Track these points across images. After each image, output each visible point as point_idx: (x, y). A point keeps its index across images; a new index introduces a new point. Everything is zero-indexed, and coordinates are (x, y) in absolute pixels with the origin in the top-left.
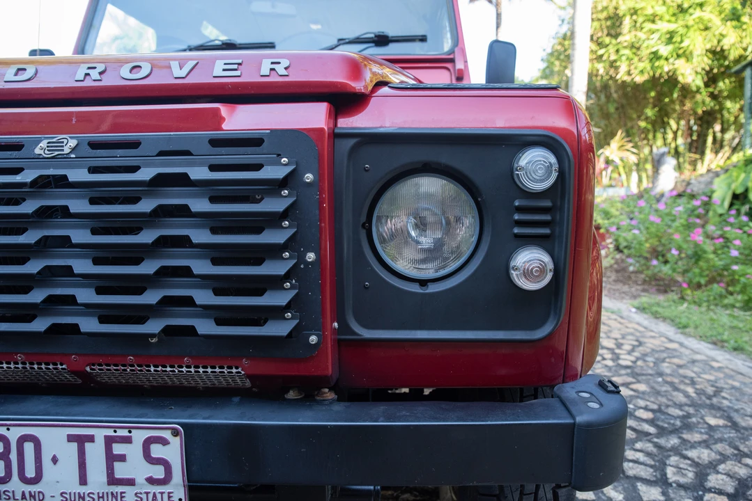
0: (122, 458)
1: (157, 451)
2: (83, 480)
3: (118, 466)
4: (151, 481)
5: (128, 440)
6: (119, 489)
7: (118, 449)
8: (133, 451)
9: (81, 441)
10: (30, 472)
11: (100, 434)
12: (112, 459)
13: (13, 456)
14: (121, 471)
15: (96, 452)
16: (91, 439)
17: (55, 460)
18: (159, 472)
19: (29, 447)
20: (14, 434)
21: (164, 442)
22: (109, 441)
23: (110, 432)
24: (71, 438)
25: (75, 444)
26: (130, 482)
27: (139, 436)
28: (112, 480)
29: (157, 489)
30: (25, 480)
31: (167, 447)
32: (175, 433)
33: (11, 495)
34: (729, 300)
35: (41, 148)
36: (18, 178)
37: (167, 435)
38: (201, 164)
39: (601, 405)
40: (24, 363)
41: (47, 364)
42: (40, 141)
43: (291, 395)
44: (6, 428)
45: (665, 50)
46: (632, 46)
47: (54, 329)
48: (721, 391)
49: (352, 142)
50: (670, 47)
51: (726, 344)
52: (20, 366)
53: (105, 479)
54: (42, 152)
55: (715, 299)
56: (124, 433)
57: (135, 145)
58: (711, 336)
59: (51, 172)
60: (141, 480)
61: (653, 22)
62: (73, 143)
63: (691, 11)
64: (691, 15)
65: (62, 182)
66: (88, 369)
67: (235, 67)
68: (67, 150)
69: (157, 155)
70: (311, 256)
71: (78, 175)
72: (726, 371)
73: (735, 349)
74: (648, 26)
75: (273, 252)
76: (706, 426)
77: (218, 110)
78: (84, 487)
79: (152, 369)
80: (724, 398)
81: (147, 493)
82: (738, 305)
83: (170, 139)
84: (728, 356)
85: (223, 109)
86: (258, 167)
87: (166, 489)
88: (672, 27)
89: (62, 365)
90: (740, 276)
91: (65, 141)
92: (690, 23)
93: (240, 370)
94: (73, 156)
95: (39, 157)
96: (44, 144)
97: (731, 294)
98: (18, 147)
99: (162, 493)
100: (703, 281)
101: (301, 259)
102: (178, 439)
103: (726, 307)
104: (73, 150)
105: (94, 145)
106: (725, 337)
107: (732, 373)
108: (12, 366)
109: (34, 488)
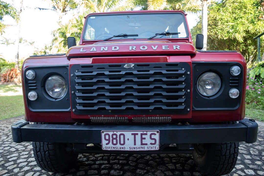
0: (145, 139)
1: (153, 137)
2: (135, 144)
3: (143, 140)
4: (151, 144)
5: (146, 134)
6: (143, 146)
7: (144, 136)
8: (147, 137)
9: (135, 135)
10: (122, 142)
11: (139, 133)
12: (142, 139)
13: (118, 139)
14: (144, 142)
15: (138, 138)
16: (137, 134)
17: (128, 139)
18: (153, 142)
19: (122, 136)
20: (118, 134)
21: (155, 134)
22: (142, 134)
23: (142, 132)
24: (132, 134)
25: (133, 136)
26: (146, 144)
27: (149, 133)
28: (142, 144)
29: (153, 146)
30: (121, 144)
31: (156, 136)
32: (158, 132)
33: (117, 148)
34: (258, 107)
35: (126, 66)
36: (121, 73)
37: (156, 133)
38: (164, 70)
39: (252, 124)
40: (117, 117)
41: (123, 117)
42: (125, 64)
43: (179, 124)
44: (116, 132)
45: (231, 31)
46: (221, 29)
47: (127, 109)
48: (261, 132)
49: (195, 65)
50: (233, 30)
51: (259, 119)
52: (116, 118)
53: (140, 144)
54: (126, 67)
55: (253, 107)
56: (145, 132)
57: (148, 65)
58: (254, 117)
59: (128, 72)
60: (149, 144)
61: (227, 22)
62: (133, 65)
63: (238, 19)
64: (238, 20)
65: (131, 74)
66: (133, 118)
67: (167, 47)
68: (132, 67)
69: (154, 68)
70: (189, 91)
71: (135, 72)
72: (260, 126)
73: (262, 121)
74: (226, 23)
75: (180, 90)
76: (258, 141)
77: (166, 58)
78: (135, 146)
79: (149, 118)
80: (262, 134)
81: (150, 147)
82: (260, 108)
83: (156, 64)
84: (260, 123)
85: (168, 57)
86: (177, 71)
87: (154, 146)
88: (233, 24)
89: (126, 117)
90: (261, 100)
91: (131, 64)
92: (239, 23)
93: (170, 117)
94: (133, 68)
95: (125, 68)
96: (126, 65)
97: (258, 105)
98: (120, 66)
99: (154, 147)
100: (249, 102)
101: (187, 91)
102: (158, 134)
103: (257, 109)
104: (133, 67)
105: (138, 65)
106: (258, 117)
107: (263, 127)
108: (114, 118)
109: (123, 146)
